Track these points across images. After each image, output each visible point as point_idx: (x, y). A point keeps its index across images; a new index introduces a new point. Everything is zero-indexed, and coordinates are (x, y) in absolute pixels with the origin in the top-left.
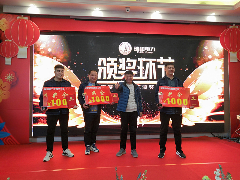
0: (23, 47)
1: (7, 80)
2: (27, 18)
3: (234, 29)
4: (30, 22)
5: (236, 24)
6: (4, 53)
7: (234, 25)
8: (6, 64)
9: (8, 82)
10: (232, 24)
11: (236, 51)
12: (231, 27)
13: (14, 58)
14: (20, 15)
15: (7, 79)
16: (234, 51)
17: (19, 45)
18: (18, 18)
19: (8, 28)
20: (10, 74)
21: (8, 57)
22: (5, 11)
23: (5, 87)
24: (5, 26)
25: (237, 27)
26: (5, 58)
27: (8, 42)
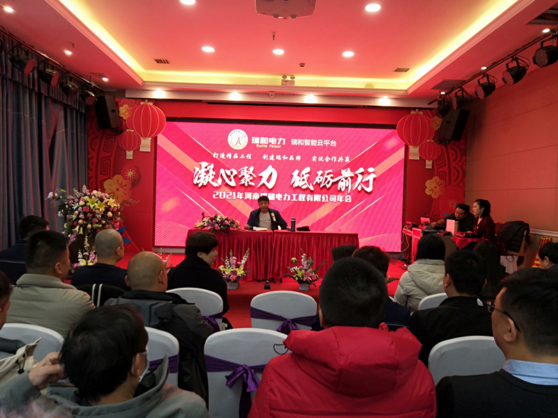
0: (146, 138)
2: (151, 104)
3: (416, 115)
4: (155, 108)
5: (420, 109)
7: (417, 110)
8: (127, 158)
9: (129, 179)
11: (418, 145)
12: (412, 112)
13: (137, 151)
14: (144, 100)
15: (128, 176)
16: (415, 145)
17: (142, 136)
18: (142, 103)
19: (130, 116)
20: (131, 170)
21: (129, 150)
22: (127, 96)
23: (125, 185)
24: (127, 113)
25: (421, 113)
26: (127, 151)
27: (130, 132)
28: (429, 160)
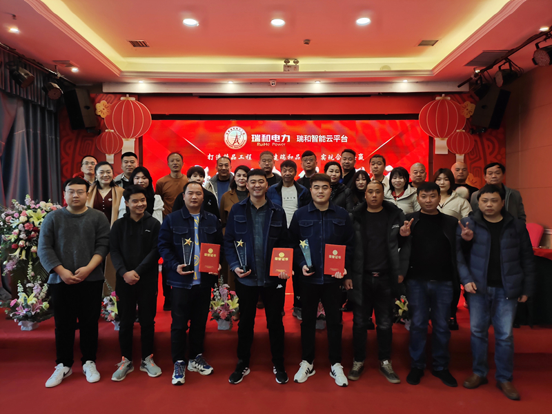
0: (129, 139)
2: (133, 99)
3: (443, 101)
4: (138, 103)
5: (447, 94)
6: (105, 149)
7: (443, 95)
10: (440, 94)
11: (446, 137)
12: (438, 98)
14: (124, 94)
16: (442, 136)
17: (124, 137)
18: (122, 98)
19: (109, 114)
21: (110, 153)
22: (104, 91)
24: (105, 111)
25: (449, 98)
26: (106, 155)
27: (110, 132)
28: (460, 153)
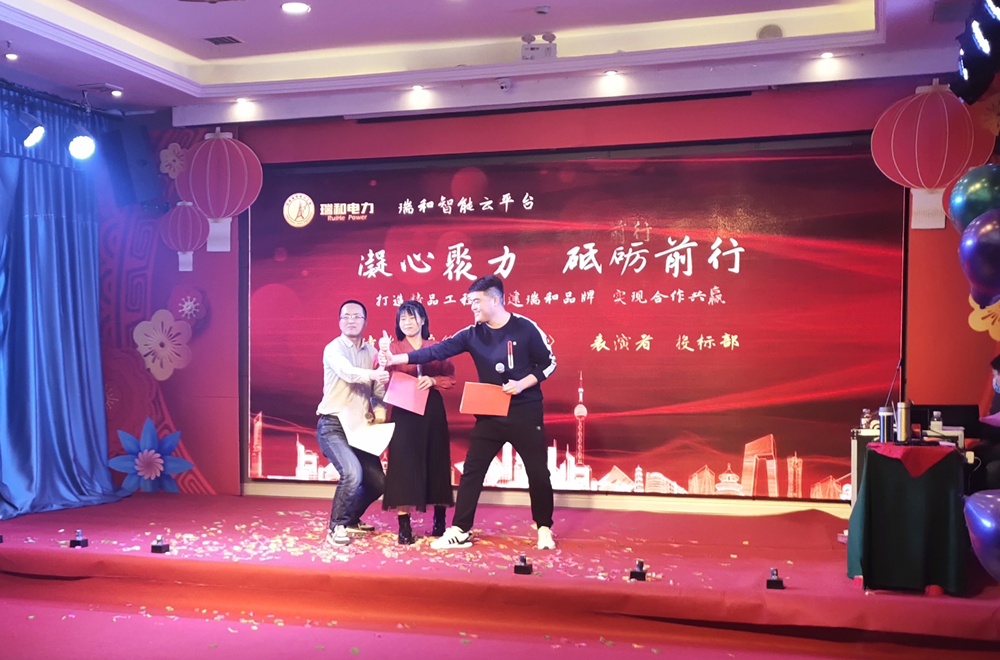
0: (221, 219)
1: (183, 316)
2: (228, 135)
3: (934, 95)
4: (237, 145)
6: (176, 242)
7: (936, 81)
8: (181, 269)
9: (185, 319)
11: (940, 186)
12: (920, 90)
13: (201, 252)
15: (183, 312)
16: (931, 185)
17: (211, 217)
18: (208, 136)
19: (183, 170)
20: (189, 297)
21: (185, 250)
22: (177, 122)
23: (178, 334)
26: (179, 253)
27: (185, 208)
